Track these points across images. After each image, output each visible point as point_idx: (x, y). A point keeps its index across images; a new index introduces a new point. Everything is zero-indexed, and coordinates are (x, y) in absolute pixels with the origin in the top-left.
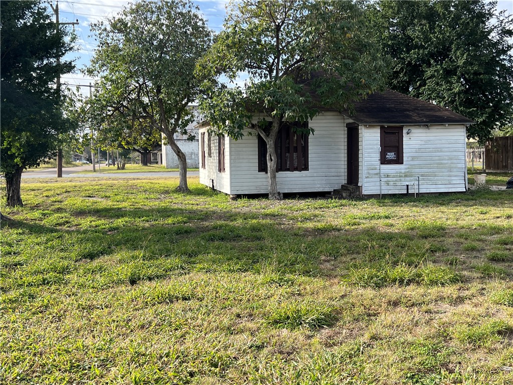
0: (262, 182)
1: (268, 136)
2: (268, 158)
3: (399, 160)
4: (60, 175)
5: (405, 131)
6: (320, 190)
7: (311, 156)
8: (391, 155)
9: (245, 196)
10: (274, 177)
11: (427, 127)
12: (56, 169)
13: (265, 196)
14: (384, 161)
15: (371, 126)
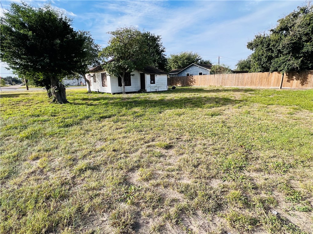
0: (119, 89)
1: (122, 76)
2: (122, 83)
3: (154, 83)
4: (28, 89)
5: (155, 76)
6: (134, 91)
7: (132, 82)
8: (152, 82)
9: (116, 93)
10: (124, 88)
11: (160, 75)
12: (25, 86)
13: (121, 93)
14: (151, 83)
15: (148, 74)
